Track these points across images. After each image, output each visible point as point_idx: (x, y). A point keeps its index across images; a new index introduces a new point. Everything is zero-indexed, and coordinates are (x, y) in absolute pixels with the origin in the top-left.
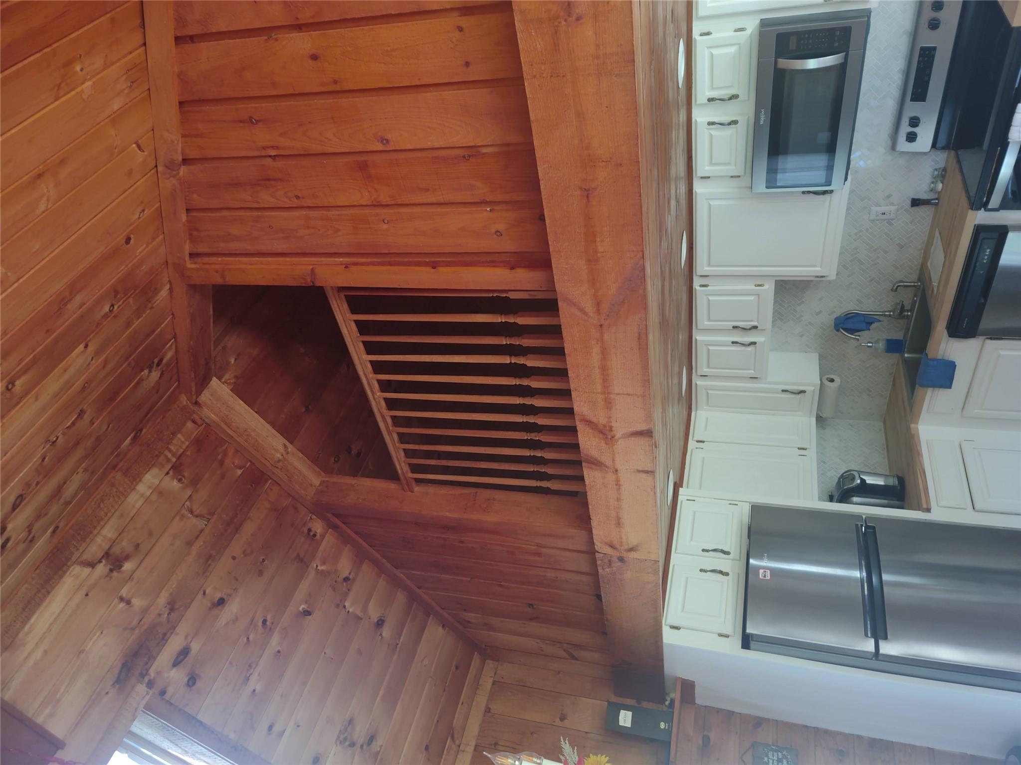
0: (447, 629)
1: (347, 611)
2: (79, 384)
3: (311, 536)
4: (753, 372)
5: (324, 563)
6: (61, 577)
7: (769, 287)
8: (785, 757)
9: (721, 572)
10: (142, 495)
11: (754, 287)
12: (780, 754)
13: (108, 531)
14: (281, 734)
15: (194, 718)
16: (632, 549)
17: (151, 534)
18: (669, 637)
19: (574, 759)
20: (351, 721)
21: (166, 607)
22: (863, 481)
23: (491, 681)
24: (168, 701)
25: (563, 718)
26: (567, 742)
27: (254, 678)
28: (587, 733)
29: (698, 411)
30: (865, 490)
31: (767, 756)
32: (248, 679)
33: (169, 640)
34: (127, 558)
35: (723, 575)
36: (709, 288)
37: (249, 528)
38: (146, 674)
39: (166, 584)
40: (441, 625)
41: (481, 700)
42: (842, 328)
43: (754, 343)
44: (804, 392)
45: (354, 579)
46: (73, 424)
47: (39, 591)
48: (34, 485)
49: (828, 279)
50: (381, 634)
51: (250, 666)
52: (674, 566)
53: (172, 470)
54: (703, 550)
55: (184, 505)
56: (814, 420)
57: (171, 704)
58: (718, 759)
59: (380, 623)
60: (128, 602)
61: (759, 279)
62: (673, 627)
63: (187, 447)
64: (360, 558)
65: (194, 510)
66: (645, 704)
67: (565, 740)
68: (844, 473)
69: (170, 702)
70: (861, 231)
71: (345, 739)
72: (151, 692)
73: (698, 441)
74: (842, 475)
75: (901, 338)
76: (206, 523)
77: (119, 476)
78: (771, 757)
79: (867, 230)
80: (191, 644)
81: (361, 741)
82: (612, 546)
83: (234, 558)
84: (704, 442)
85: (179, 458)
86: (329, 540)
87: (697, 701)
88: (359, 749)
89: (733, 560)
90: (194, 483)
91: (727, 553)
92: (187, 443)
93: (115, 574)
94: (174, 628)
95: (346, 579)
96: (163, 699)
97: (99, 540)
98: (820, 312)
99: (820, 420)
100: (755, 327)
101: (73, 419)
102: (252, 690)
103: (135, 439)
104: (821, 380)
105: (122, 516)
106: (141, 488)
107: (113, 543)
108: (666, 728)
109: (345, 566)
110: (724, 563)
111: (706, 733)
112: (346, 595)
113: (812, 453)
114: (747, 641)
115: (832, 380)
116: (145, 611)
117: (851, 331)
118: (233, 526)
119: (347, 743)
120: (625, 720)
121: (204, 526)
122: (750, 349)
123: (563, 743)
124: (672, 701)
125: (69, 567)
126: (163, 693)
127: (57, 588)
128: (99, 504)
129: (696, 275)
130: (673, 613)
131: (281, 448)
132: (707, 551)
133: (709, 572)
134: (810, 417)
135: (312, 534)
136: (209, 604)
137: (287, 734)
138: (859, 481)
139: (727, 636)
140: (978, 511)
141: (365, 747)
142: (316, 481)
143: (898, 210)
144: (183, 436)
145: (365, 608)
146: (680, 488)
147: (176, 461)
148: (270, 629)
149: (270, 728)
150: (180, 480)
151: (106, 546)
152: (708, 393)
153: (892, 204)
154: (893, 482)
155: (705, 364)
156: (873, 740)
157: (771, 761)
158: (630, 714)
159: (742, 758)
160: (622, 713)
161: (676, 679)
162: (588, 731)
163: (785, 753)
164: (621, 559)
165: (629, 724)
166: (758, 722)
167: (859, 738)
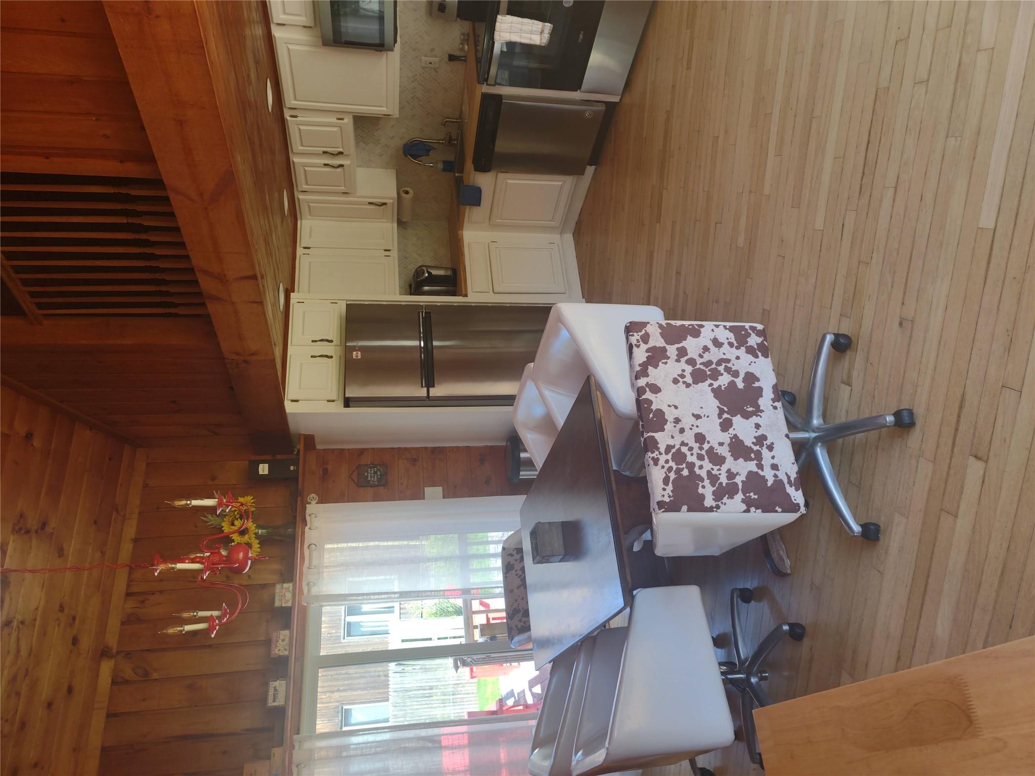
0: (94, 430)
4: (344, 188)
7: (348, 121)
8: (378, 470)
9: (327, 356)
11: (335, 120)
12: (375, 469)
16: (253, 354)
18: (289, 407)
20: (22, 516)
22: (429, 273)
23: (144, 465)
25: (213, 479)
29: (303, 221)
30: (433, 280)
31: (367, 472)
35: (329, 358)
36: (299, 119)
40: (88, 428)
41: (138, 480)
42: (410, 155)
43: (342, 166)
44: (385, 204)
49: (393, 117)
50: (32, 445)
52: (290, 356)
54: (313, 341)
56: (395, 225)
58: (334, 482)
59: (29, 436)
61: (340, 115)
62: (293, 401)
66: (279, 457)
68: (418, 268)
70: (416, 75)
71: (20, 529)
73: (305, 248)
74: (416, 270)
75: (453, 160)
78: (369, 471)
79: (420, 75)
81: (34, 529)
82: (238, 354)
84: (309, 248)
87: (318, 447)
88: (34, 535)
89: (335, 346)
91: (331, 341)
98: (393, 137)
99: (401, 223)
100: (341, 153)
104: (398, 194)
108: (295, 469)
110: (329, 349)
111: (325, 466)
113: (395, 253)
114: (348, 402)
115: (407, 193)
117: (415, 157)
119: (23, 532)
120: (263, 471)
122: (339, 170)
124: (299, 450)
129: (286, 107)
130: (292, 389)
132: (316, 341)
133: (318, 358)
134: (392, 223)
138: (427, 275)
139: (333, 401)
140: (496, 293)
141: (39, 531)
143: (440, 61)
145: (11, 425)
146: (291, 294)
152: (309, 206)
153: (436, 56)
154: (449, 273)
155: (303, 181)
156: (434, 448)
157: (369, 474)
158: (266, 466)
159: (350, 477)
160: (261, 466)
161: (300, 435)
162: (235, 483)
163: (378, 467)
164: (245, 362)
165: (266, 472)
166: (362, 451)
167: (426, 448)
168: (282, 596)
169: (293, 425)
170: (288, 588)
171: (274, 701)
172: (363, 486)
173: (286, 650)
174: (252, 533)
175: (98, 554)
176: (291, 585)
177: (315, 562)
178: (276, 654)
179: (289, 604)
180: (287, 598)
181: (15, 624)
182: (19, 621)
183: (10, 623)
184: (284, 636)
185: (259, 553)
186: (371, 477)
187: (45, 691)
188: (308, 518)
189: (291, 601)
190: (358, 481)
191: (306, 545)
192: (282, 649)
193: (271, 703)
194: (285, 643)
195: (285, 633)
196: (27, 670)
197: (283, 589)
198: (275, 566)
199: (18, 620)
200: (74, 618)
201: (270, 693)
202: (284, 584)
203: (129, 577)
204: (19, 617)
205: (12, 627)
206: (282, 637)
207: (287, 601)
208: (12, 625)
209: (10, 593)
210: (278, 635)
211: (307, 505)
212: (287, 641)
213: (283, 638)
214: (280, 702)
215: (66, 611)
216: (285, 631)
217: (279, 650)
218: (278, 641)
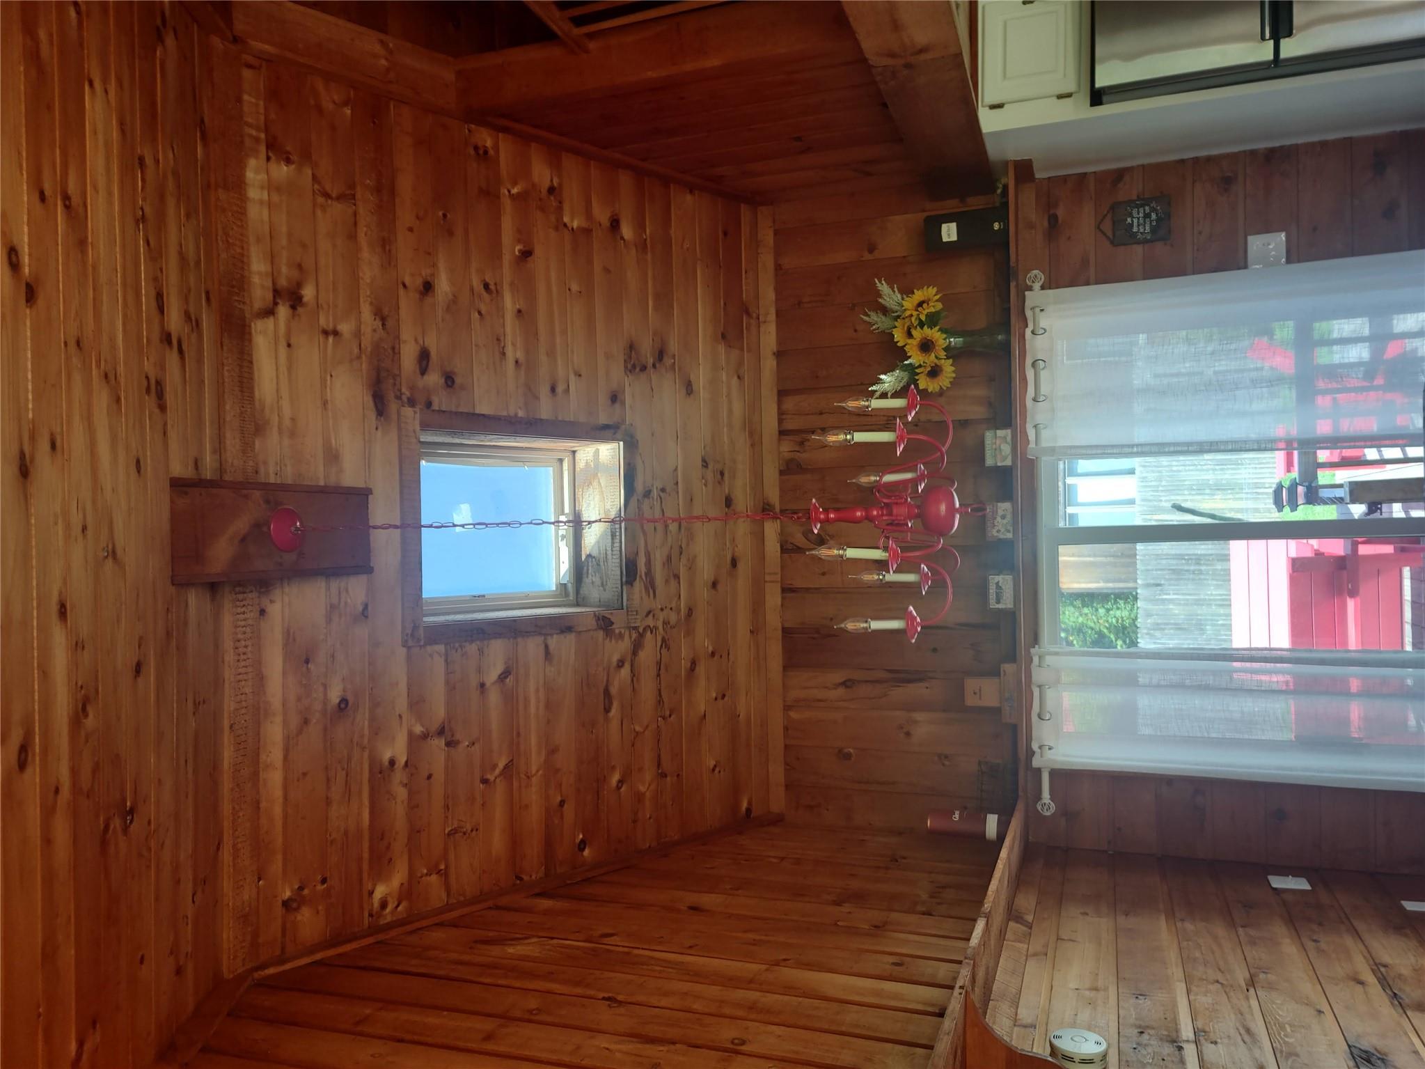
0: (696, 192)
1: (570, 229)
2: (115, 134)
3: (483, 155)
5: (515, 183)
6: (250, 341)
8: (1153, 210)
10: (261, 202)
12: (1147, 208)
13: (258, 266)
14: (567, 390)
15: (474, 414)
16: (921, 52)
17: (304, 246)
18: (989, 122)
19: (896, 299)
20: (632, 345)
21: (375, 319)
23: (771, 233)
24: (439, 411)
25: (871, 248)
26: (883, 282)
27: (509, 351)
28: (904, 257)
31: (1131, 215)
32: (504, 354)
33: (402, 352)
34: (299, 285)
37: (405, 183)
38: (401, 394)
39: (359, 294)
40: (688, 191)
41: (767, 260)
45: (560, 185)
46: (143, 180)
47: (241, 366)
48: (159, 274)
50: (622, 238)
51: (498, 340)
53: (269, 151)
55: (313, 190)
57: (444, 411)
58: (1069, 238)
59: (615, 224)
60: (336, 333)
62: (993, 107)
63: (266, 109)
64: (554, 154)
65: (330, 192)
66: (972, 205)
67: (880, 282)
69: (442, 411)
71: (634, 366)
72: (417, 409)
76: (354, 201)
77: (222, 194)
78: (1135, 215)
80: (426, 343)
81: (651, 361)
83: (411, 230)
85: (267, 130)
86: (505, 150)
87: (1038, 176)
88: (652, 370)
90: (306, 156)
92: (261, 103)
93: (300, 310)
94: (398, 337)
95: (551, 190)
96: (433, 411)
97: (256, 280)
101: (140, 176)
102: (514, 363)
103: (204, 137)
105: (258, 240)
106: (253, 193)
107: (274, 278)
108: (1002, 227)
109: (542, 174)
111: (1052, 212)
112: (560, 209)
114: (1097, 97)
116: (358, 334)
118: (386, 192)
119: (638, 369)
120: (949, 235)
121: (354, 207)
123: (878, 284)
124: (1006, 187)
125: (250, 326)
126: (429, 404)
127: (254, 353)
128: (227, 241)
130: (991, 86)
131: (378, 48)
135: (481, 152)
136: (417, 296)
137: (572, 388)
139: (1069, 95)
141: (657, 364)
142: (449, 76)
144: (250, 95)
145: (589, 215)
147: (266, 135)
148: (497, 291)
149: (553, 390)
150: (288, 161)
151: (269, 284)
156: (1272, 151)
157: (1135, 221)
158: (953, 226)
159: (1099, 228)
160: (944, 227)
161: (1006, 164)
162: (905, 254)
163: (1154, 204)
164: (908, 66)
165: (954, 238)
166: (1119, 175)
167: (1253, 153)
168: (996, 449)
169: (994, 151)
170: (1005, 438)
171: (998, 602)
172: (1125, 245)
173: (1009, 531)
174: (940, 348)
175: (735, 380)
176: (1009, 431)
177: (1044, 389)
178: (993, 536)
179: (1008, 462)
180: (1003, 454)
181: (655, 493)
182: (659, 488)
183: (649, 494)
184: (1004, 510)
185: (954, 378)
186: (1139, 225)
187: (706, 571)
188: (1029, 313)
189: (1010, 457)
190: (1114, 236)
191: (1029, 362)
192: (1003, 530)
193: (993, 605)
194: (1005, 521)
195: (1004, 507)
196: (681, 547)
197: (996, 438)
198: (980, 392)
199: (657, 488)
200: (722, 474)
201: (991, 591)
202: (998, 431)
203: (779, 408)
204: (659, 484)
205: (653, 498)
206: (1000, 512)
207: (1005, 459)
208: (652, 494)
209: (640, 454)
210: (995, 509)
211: (1027, 293)
212: (1009, 517)
213: (1003, 513)
214: (1007, 603)
215: (710, 466)
216: (1005, 504)
217: (998, 531)
218: (995, 518)
